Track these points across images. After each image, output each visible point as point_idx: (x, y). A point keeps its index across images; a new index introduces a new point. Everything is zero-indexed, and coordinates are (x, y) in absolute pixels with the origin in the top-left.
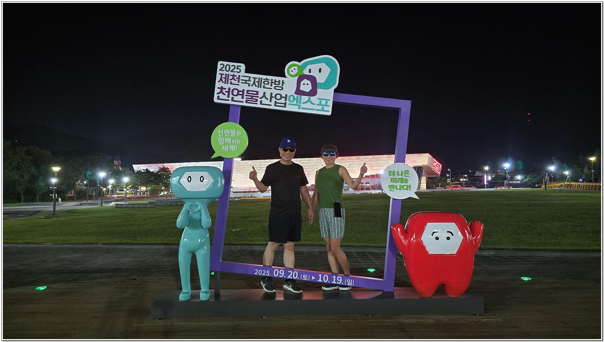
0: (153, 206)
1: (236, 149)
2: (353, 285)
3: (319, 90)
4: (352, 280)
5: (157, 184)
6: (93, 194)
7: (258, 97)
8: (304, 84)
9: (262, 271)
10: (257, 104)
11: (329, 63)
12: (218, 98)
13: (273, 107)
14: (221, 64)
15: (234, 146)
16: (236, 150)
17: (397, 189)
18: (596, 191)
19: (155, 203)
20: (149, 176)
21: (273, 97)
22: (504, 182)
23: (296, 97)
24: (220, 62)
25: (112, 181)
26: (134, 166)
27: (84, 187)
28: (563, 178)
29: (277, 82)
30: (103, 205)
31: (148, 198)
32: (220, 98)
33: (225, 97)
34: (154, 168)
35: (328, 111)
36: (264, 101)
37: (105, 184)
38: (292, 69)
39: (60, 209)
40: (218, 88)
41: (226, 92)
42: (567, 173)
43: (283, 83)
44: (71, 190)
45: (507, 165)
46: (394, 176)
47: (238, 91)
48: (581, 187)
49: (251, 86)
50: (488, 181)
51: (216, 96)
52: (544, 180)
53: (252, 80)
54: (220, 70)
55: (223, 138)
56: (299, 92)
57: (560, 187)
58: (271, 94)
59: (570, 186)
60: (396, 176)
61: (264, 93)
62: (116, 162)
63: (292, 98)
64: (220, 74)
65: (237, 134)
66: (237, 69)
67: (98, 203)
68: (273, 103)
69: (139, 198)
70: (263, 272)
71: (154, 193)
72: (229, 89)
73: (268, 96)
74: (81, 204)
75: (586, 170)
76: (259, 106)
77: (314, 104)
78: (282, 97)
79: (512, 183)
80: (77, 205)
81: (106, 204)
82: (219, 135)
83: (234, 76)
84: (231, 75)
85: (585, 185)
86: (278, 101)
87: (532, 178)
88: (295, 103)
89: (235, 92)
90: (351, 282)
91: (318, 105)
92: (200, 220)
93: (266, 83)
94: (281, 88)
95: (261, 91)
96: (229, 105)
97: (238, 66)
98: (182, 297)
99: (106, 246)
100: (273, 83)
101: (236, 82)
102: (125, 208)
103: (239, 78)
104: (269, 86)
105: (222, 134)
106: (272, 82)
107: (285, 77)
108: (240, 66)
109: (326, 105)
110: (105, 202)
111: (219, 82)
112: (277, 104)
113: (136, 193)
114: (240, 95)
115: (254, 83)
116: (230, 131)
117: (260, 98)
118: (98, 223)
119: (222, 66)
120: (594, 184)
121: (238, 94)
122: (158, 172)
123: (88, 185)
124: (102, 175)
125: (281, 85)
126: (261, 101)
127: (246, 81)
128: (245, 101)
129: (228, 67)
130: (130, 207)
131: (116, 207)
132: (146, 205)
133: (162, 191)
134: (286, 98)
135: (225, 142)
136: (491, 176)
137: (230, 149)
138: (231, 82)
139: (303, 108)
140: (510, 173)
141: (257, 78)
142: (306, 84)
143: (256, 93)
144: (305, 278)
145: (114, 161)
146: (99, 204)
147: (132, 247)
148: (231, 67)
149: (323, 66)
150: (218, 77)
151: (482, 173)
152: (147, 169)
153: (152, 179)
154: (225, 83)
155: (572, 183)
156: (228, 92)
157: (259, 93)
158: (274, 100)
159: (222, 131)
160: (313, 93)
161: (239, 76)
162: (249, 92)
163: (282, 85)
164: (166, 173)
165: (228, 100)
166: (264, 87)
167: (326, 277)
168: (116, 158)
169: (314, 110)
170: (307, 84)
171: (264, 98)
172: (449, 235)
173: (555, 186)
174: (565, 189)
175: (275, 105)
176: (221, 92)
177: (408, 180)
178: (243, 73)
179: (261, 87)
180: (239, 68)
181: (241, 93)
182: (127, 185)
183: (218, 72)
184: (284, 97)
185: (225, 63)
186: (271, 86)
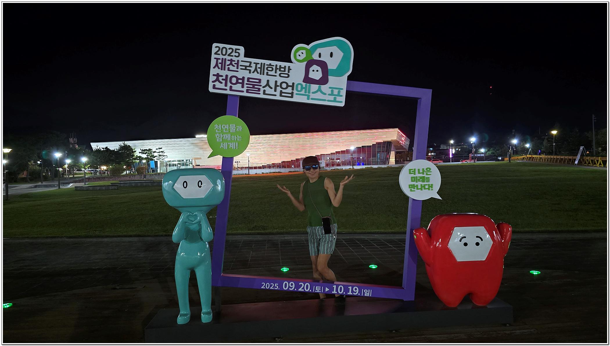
0: (116, 188)
1: (237, 146)
2: (371, 296)
3: (330, 78)
4: (369, 290)
5: (119, 163)
6: (48, 175)
7: (261, 86)
8: (313, 71)
9: (270, 284)
10: (259, 94)
11: (341, 46)
12: (214, 87)
13: (278, 98)
14: (216, 47)
15: (235, 143)
16: (237, 148)
17: (418, 189)
18: (557, 163)
19: (118, 184)
20: (109, 155)
21: (278, 86)
22: (469, 156)
23: (304, 86)
24: (215, 45)
25: (68, 161)
26: (92, 144)
27: (38, 168)
28: (525, 151)
29: (283, 68)
30: (60, 186)
31: (109, 178)
32: (216, 87)
33: (222, 86)
34: (114, 146)
35: (341, 102)
36: (268, 90)
37: (61, 163)
38: (300, 53)
39: (13, 193)
40: (214, 75)
41: (223, 79)
42: (528, 146)
43: (289, 69)
44: (23, 171)
45: (473, 140)
46: (415, 174)
47: (238, 79)
48: (543, 160)
49: (252, 73)
50: (452, 154)
51: (211, 85)
52: (509, 154)
53: (253, 65)
54: (216, 53)
55: (221, 135)
56: (307, 80)
57: (522, 160)
58: (276, 82)
59: (532, 159)
60: (417, 175)
61: (268, 81)
62: (71, 140)
63: (299, 86)
64: (215, 58)
65: (237, 130)
66: (236, 52)
67: (54, 185)
68: (278, 93)
69: (99, 179)
70: (271, 286)
71: (116, 172)
72: (227, 76)
73: (272, 85)
74: (36, 187)
75: (545, 142)
76: (262, 96)
77: (325, 94)
78: (288, 86)
79: (476, 156)
80: (32, 188)
81: (64, 185)
82: (217, 130)
83: (231, 61)
84: (228, 60)
85: (546, 158)
86: (284, 91)
87: (494, 151)
88: (303, 92)
89: (234, 80)
90: (369, 292)
91: (329, 95)
92: (199, 232)
93: (269, 69)
94: (287, 76)
95: (264, 79)
96: (226, 96)
97: (236, 49)
98: (180, 320)
99: (72, 240)
100: (278, 69)
101: (235, 68)
102: (86, 190)
103: (237, 64)
104: (273, 73)
105: (220, 129)
106: (276, 69)
107: (291, 62)
108: (239, 50)
109: (339, 95)
110: (62, 183)
111: (214, 68)
112: (283, 94)
113: (96, 172)
114: (240, 83)
115: (256, 70)
116: (229, 125)
117: (263, 87)
118: (59, 210)
119: (218, 49)
120: (555, 157)
121: (237, 83)
122: (119, 150)
123: (43, 166)
124: (58, 155)
125: (287, 72)
126: (264, 91)
127: (246, 67)
128: (245, 91)
129: (224, 50)
130: (91, 190)
131: (76, 190)
132: (109, 186)
133: (124, 170)
134: (293, 86)
135: (224, 138)
136: (455, 149)
137: (230, 147)
138: (229, 68)
139: (312, 99)
140: (475, 147)
141: (259, 64)
142: (315, 70)
143: (258, 81)
144: (318, 290)
145: (70, 139)
146: (56, 185)
147: (100, 240)
148: (228, 50)
149: (334, 49)
150: (213, 62)
151: (447, 146)
152: (106, 148)
153: (113, 158)
154: (222, 70)
155: (534, 156)
156: (226, 80)
157: (262, 81)
158: (279, 89)
159: (220, 125)
160: (324, 81)
161: (238, 61)
162: (251, 80)
163: (289, 72)
164: (127, 152)
165: (226, 90)
166: (267, 74)
167: (341, 288)
168: (72, 135)
169: (325, 100)
170: (317, 71)
171: (267, 87)
172: (479, 240)
173: (518, 159)
174: (527, 162)
175: (281, 96)
176: (217, 80)
177: (430, 179)
178: (242, 57)
179: (263, 74)
180: (237, 51)
181: (240, 81)
182: (85, 165)
183: (213, 56)
184: (290, 86)
185: (221, 45)
186: (276, 72)
